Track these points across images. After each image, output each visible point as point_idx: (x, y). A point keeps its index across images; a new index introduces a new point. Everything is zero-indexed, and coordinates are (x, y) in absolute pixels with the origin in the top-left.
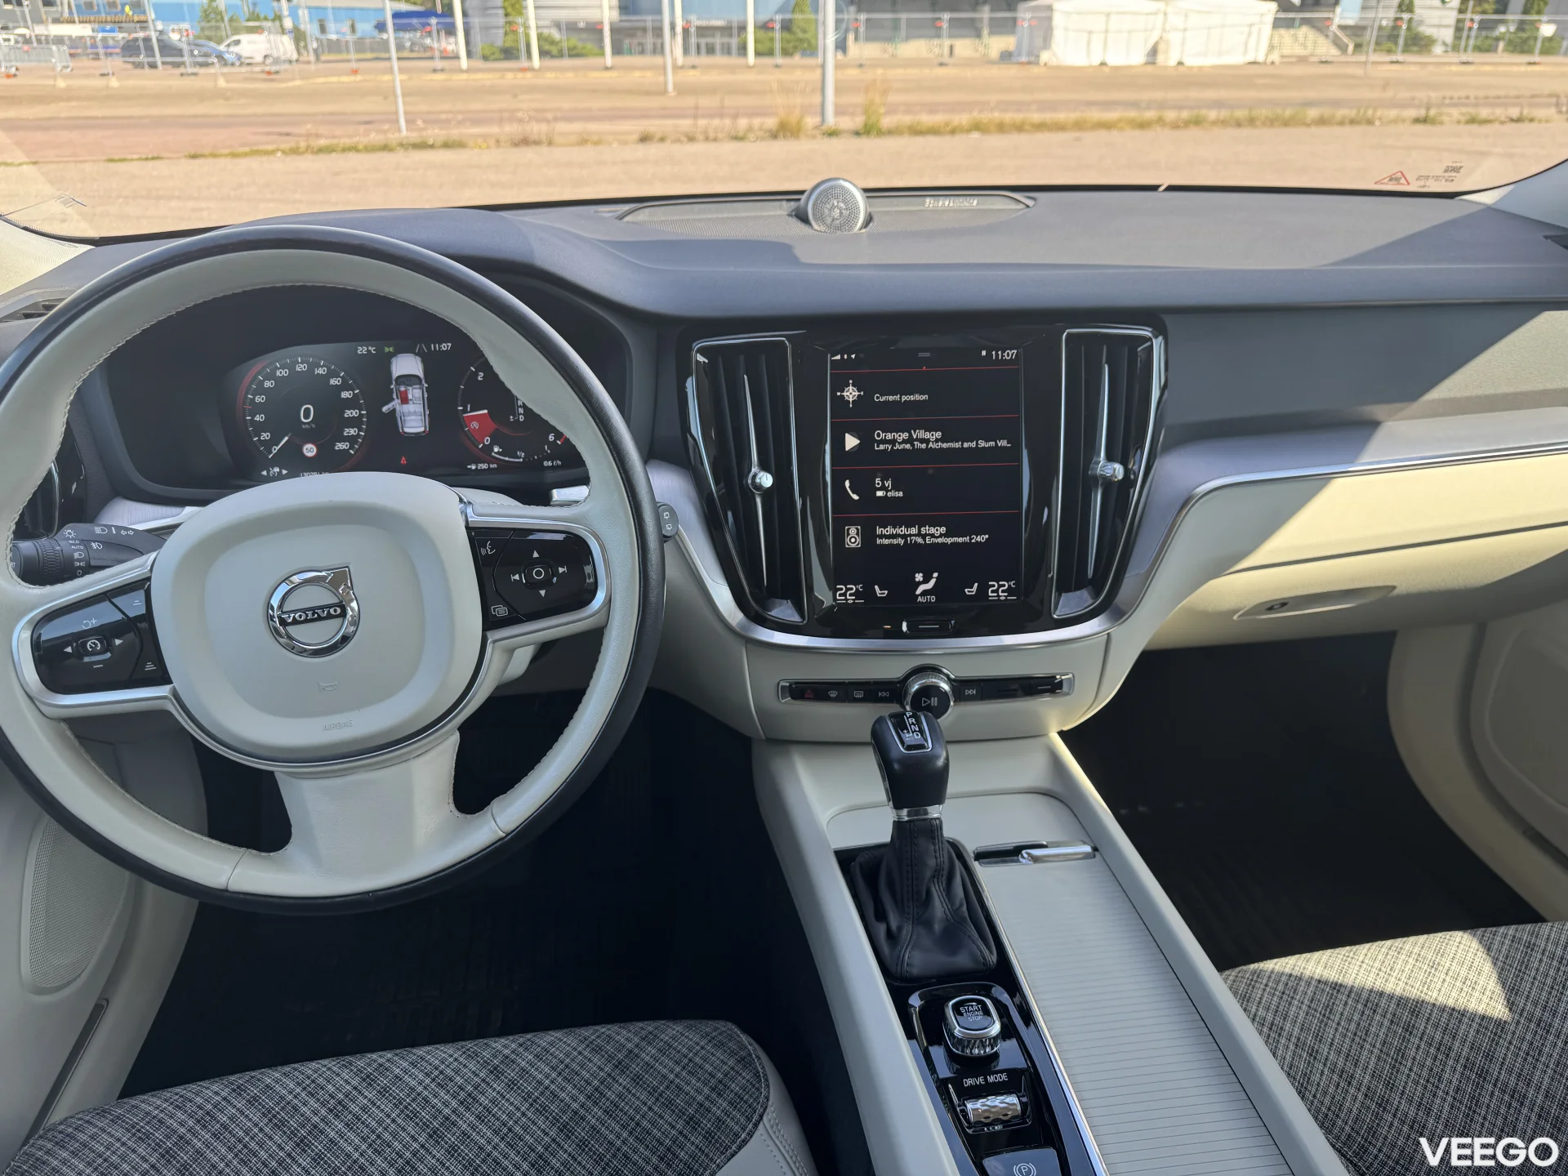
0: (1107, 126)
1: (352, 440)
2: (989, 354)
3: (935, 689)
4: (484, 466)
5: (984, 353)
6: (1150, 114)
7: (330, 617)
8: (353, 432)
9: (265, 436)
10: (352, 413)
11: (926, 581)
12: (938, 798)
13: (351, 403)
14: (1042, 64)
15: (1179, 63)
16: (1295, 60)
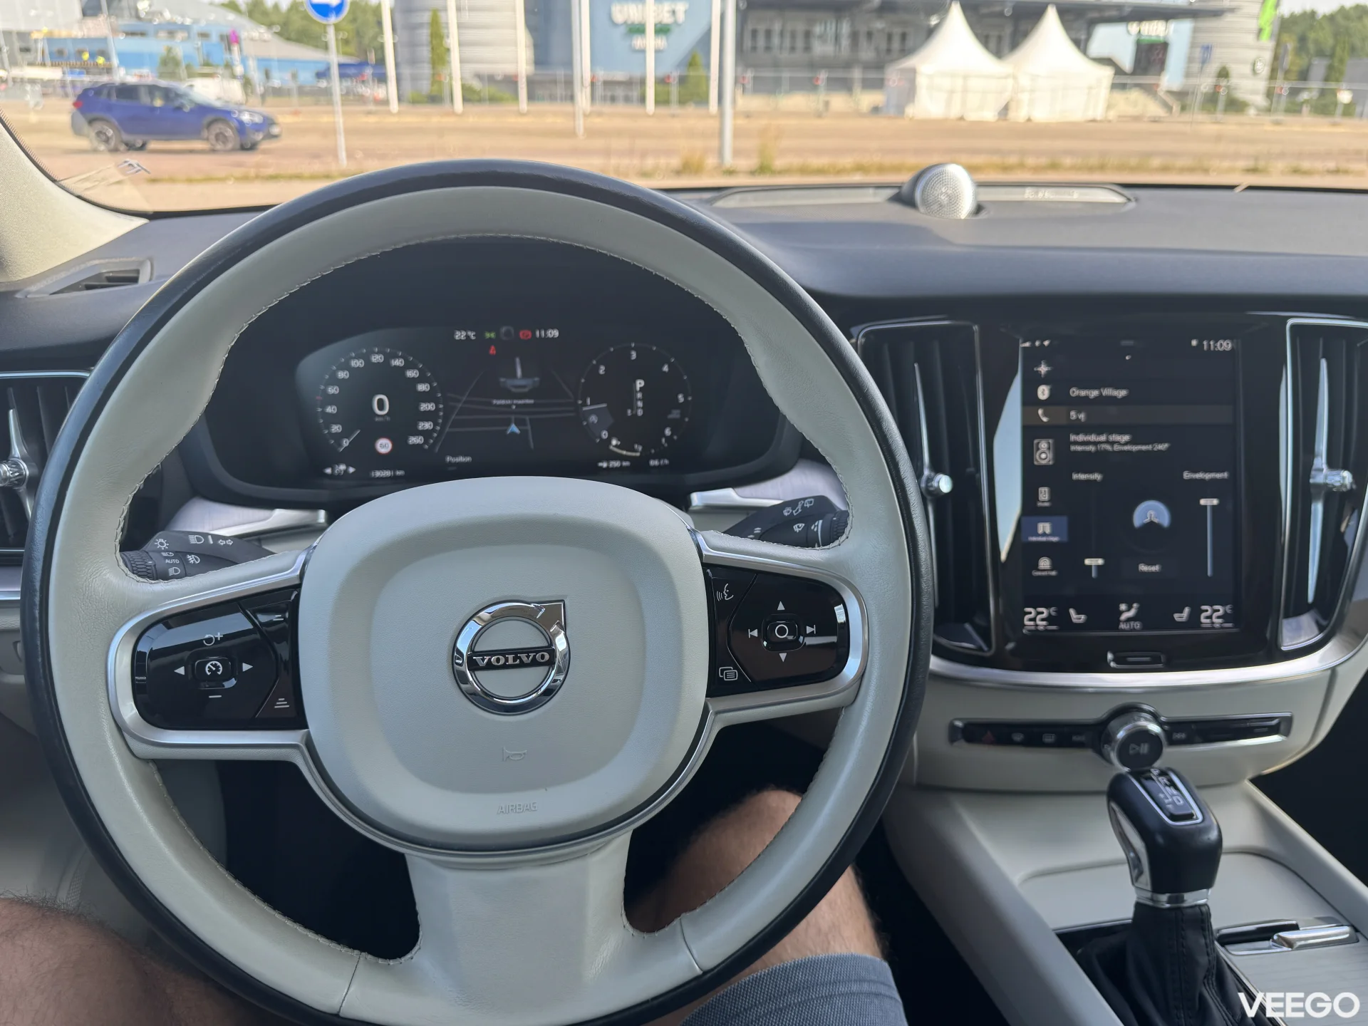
1: (427, 434)
2: (1200, 345)
3: (1144, 734)
4: (616, 464)
5: (1194, 343)
7: (534, 663)
8: (427, 425)
9: (336, 428)
10: (427, 407)
11: (1129, 609)
12: (1206, 881)
13: (426, 397)
14: (908, 118)
15: (1028, 120)
16: (1130, 119)
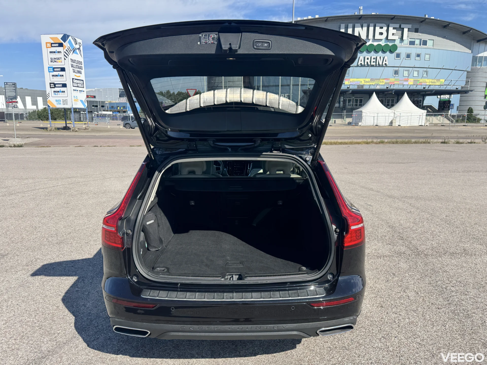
14: (359, 125)
15: (399, 125)
16: (433, 125)
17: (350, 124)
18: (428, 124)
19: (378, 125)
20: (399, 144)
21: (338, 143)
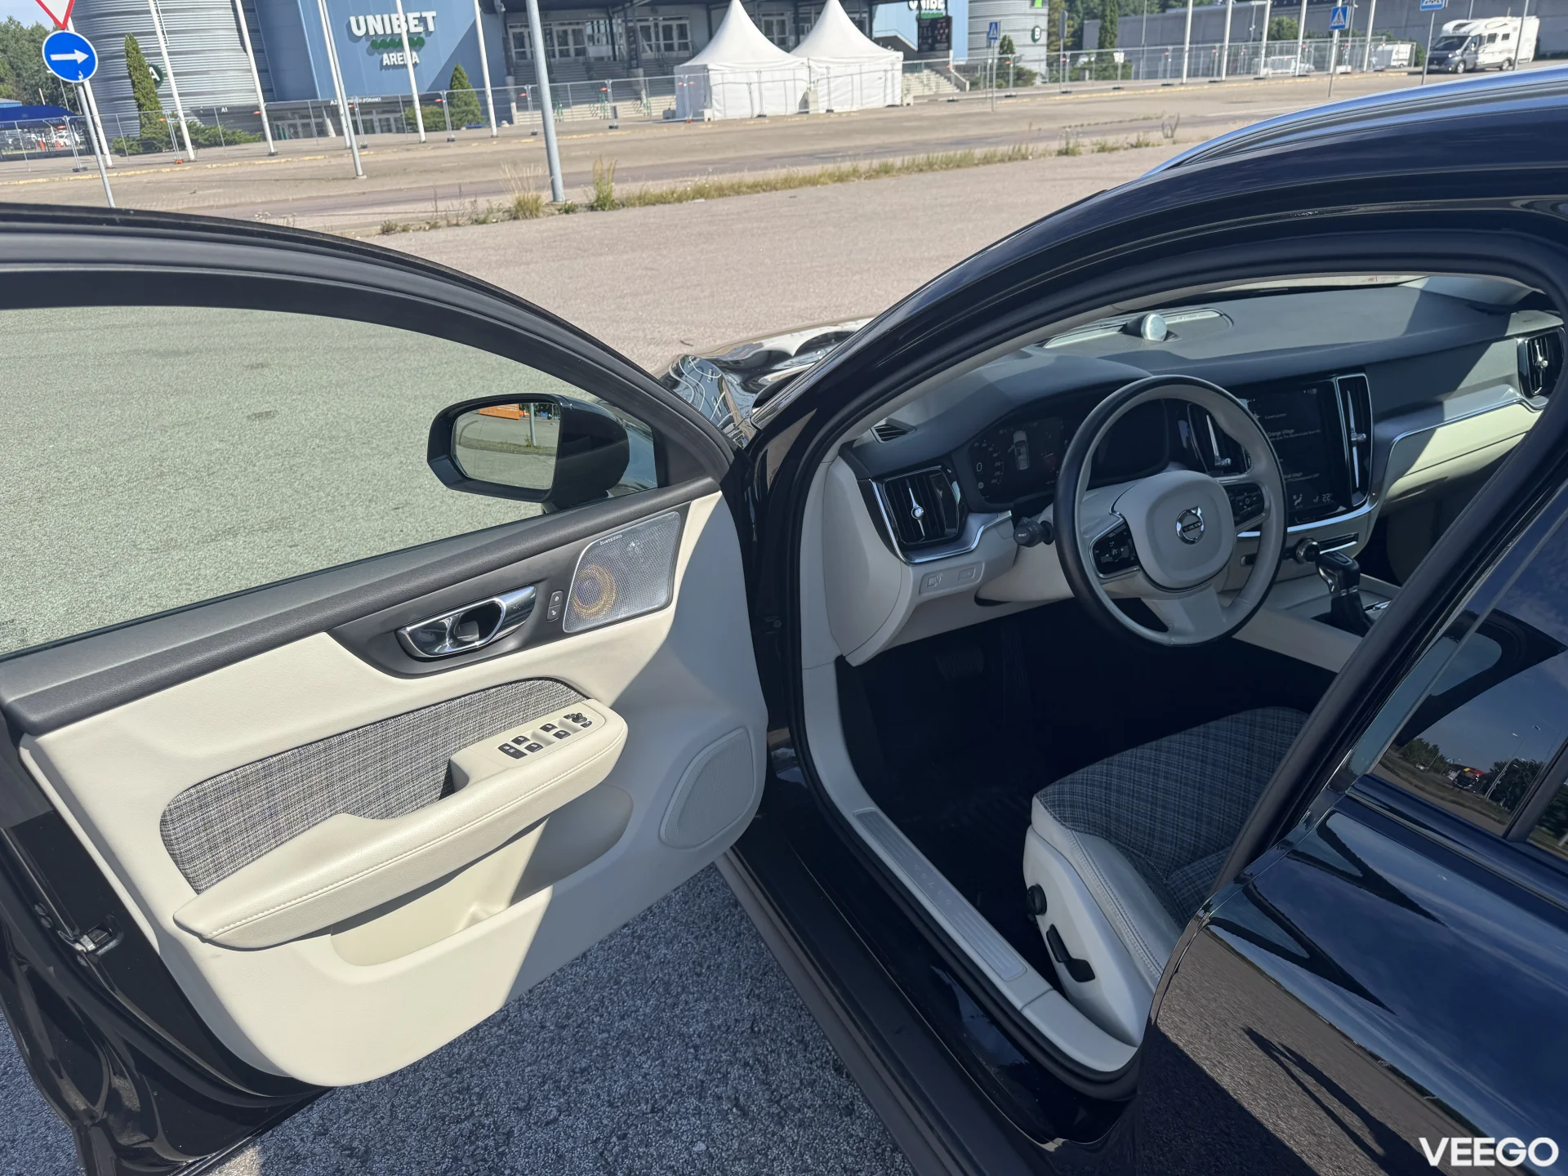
0: (812, 182)
2: (1307, 392)
6: (846, 166)
8: (998, 473)
11: (1298, 499)
14: (706, 120)
15: (828, 111)
16: (926, 101)
17: (669, 116)
18: (909, 99)
19: (766, 112)
20: (937, 170)
21: (744, 189)
